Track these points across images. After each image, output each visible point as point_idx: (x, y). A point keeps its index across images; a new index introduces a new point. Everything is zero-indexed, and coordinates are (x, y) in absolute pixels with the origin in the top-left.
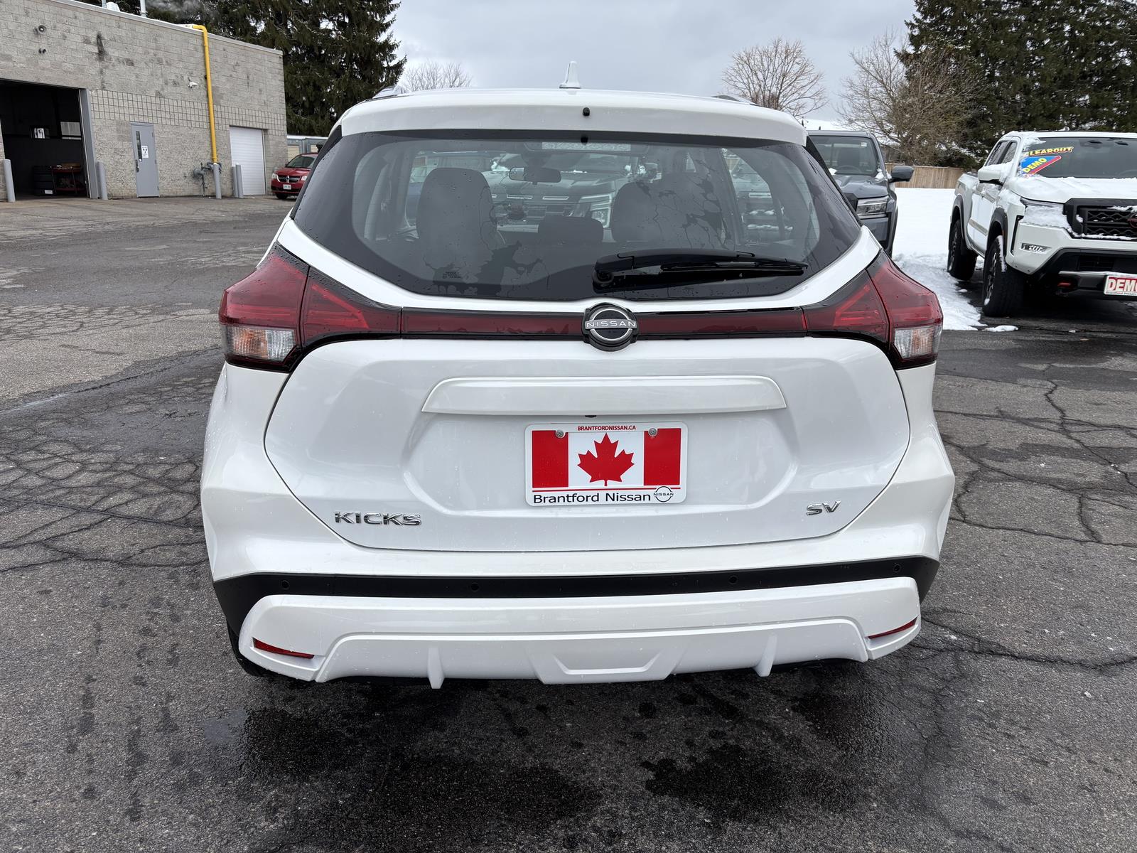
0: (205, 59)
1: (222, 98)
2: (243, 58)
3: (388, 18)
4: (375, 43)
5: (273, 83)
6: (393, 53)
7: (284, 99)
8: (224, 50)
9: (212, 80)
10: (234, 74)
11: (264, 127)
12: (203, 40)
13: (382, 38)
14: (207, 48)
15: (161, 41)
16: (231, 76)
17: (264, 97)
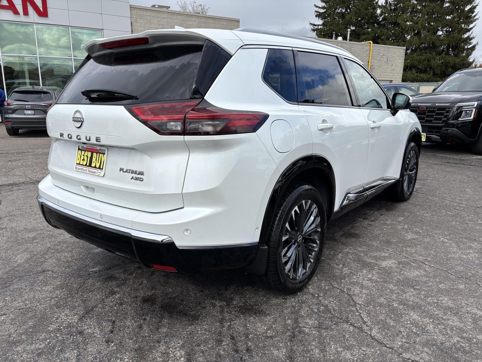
0: (370, 55)
1: (374, 69)
2: (387, 52)
3: (471, 26)
4: (461, 38)
5: (399, 61)
6: (471, 41)
7: (403, 67)
8: (379, 50)
9: (371, 62)
10: (381, 59)
11: (391, 80)
12: (370, 47)
13: (466, 36)
14: (371, 50)
15: (353, 49)
16: (380, 60)
17: (393, 67)
